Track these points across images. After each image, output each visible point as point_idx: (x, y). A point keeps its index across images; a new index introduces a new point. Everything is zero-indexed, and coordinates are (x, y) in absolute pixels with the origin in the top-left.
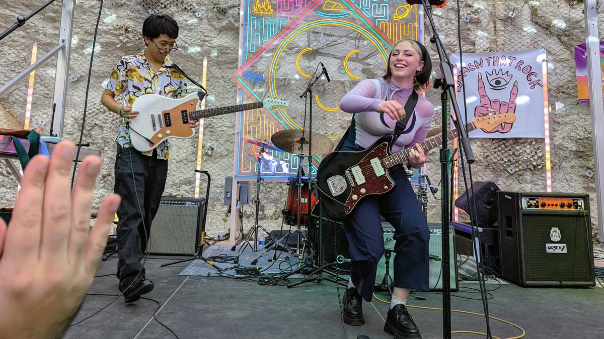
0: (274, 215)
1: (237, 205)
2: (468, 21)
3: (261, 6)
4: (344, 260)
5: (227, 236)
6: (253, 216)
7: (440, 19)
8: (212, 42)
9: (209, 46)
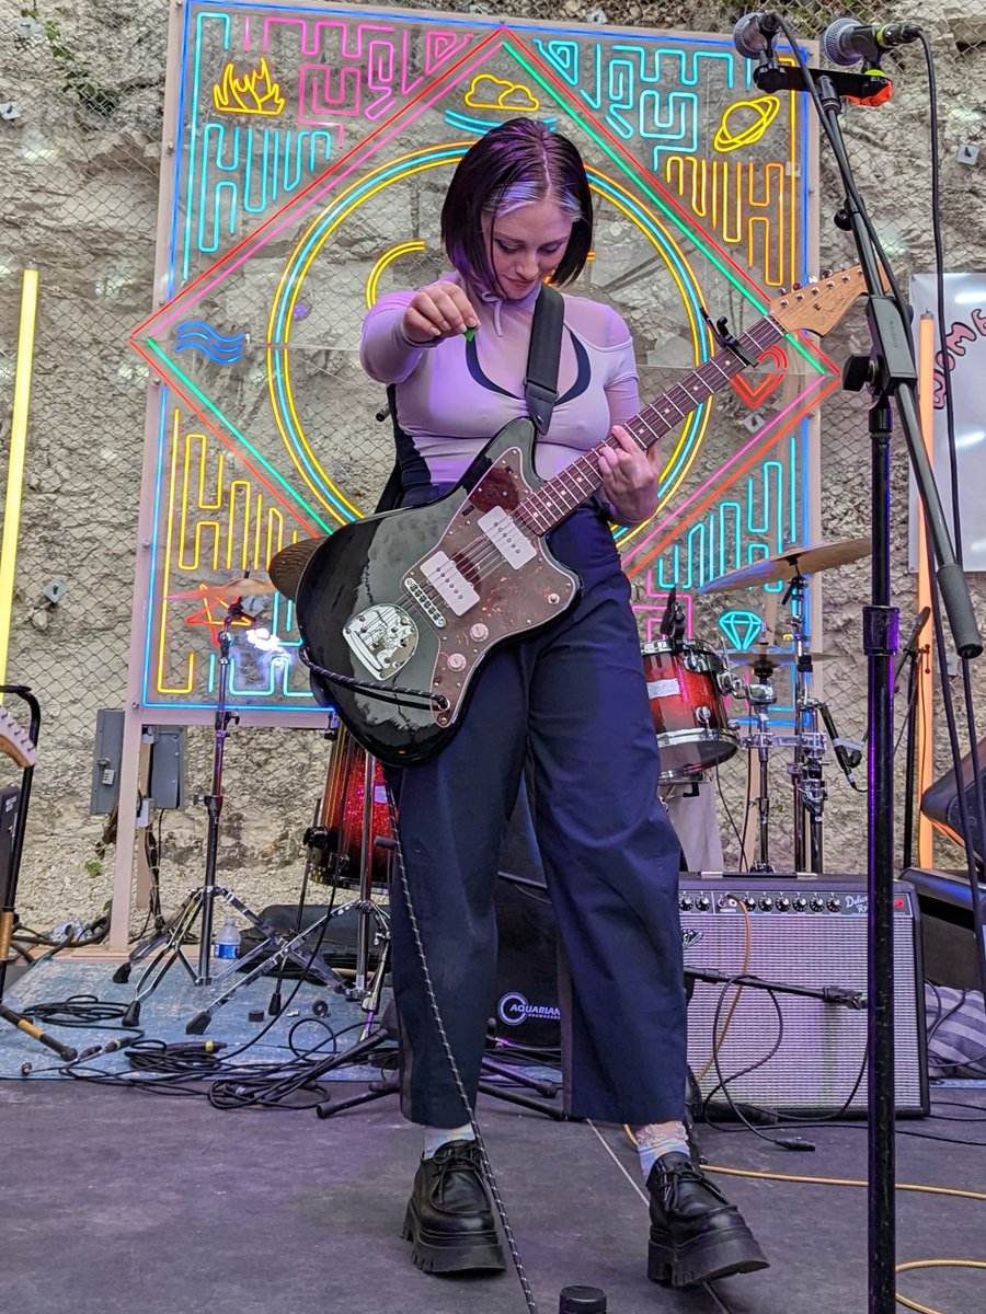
0: (278, 848)
1: (138, 814)
2: (972, 161)
3: (242, 84)
4: (526, 1010)
5: (100, 929)
6: (200, 855)
7: (876, 151)
8: (59, 213)
9: (47, 228)
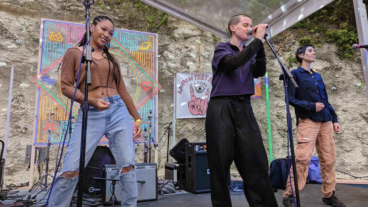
1: (35, 163)
2: (186, 55)
3: (55, 36)
4: (94, 189)
7: (172, 53)
8: (28, 60)
9: (26, 63)
